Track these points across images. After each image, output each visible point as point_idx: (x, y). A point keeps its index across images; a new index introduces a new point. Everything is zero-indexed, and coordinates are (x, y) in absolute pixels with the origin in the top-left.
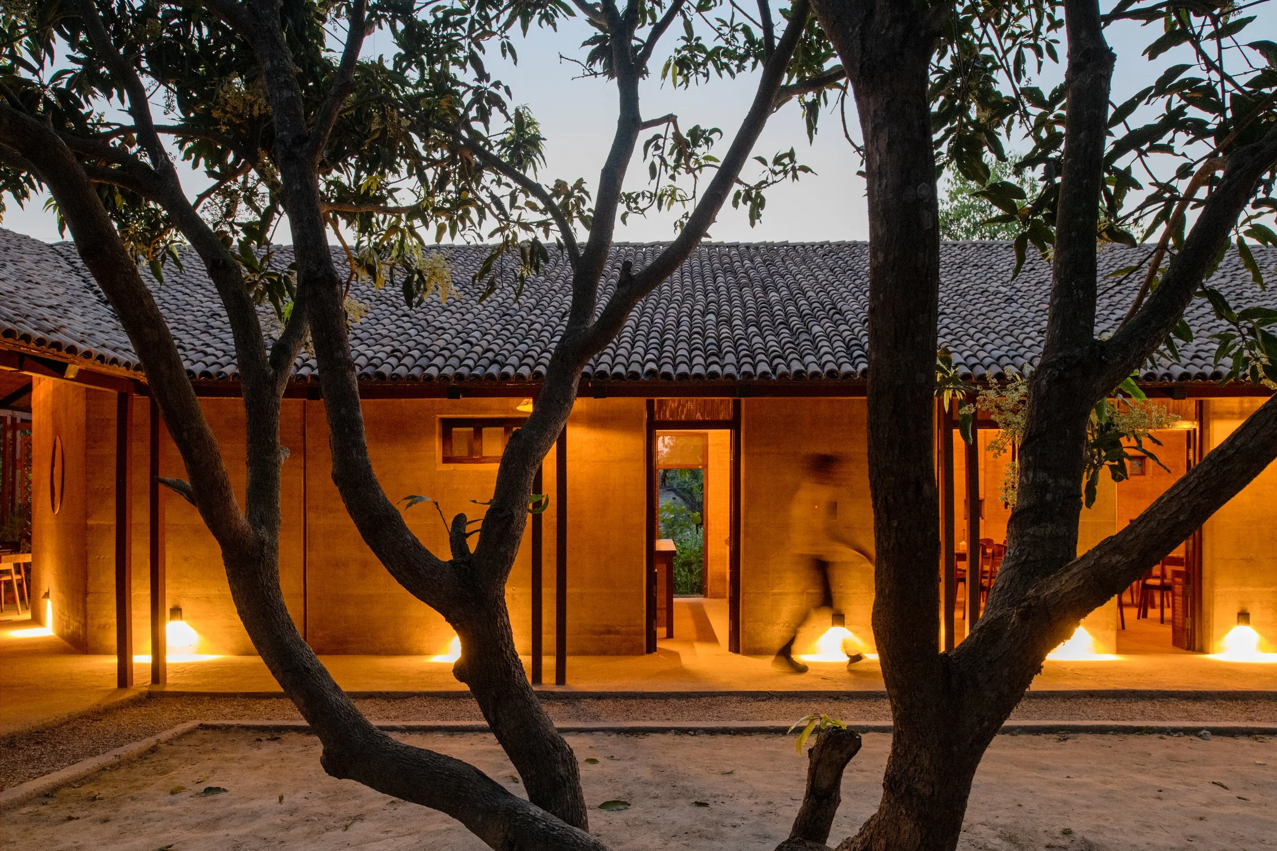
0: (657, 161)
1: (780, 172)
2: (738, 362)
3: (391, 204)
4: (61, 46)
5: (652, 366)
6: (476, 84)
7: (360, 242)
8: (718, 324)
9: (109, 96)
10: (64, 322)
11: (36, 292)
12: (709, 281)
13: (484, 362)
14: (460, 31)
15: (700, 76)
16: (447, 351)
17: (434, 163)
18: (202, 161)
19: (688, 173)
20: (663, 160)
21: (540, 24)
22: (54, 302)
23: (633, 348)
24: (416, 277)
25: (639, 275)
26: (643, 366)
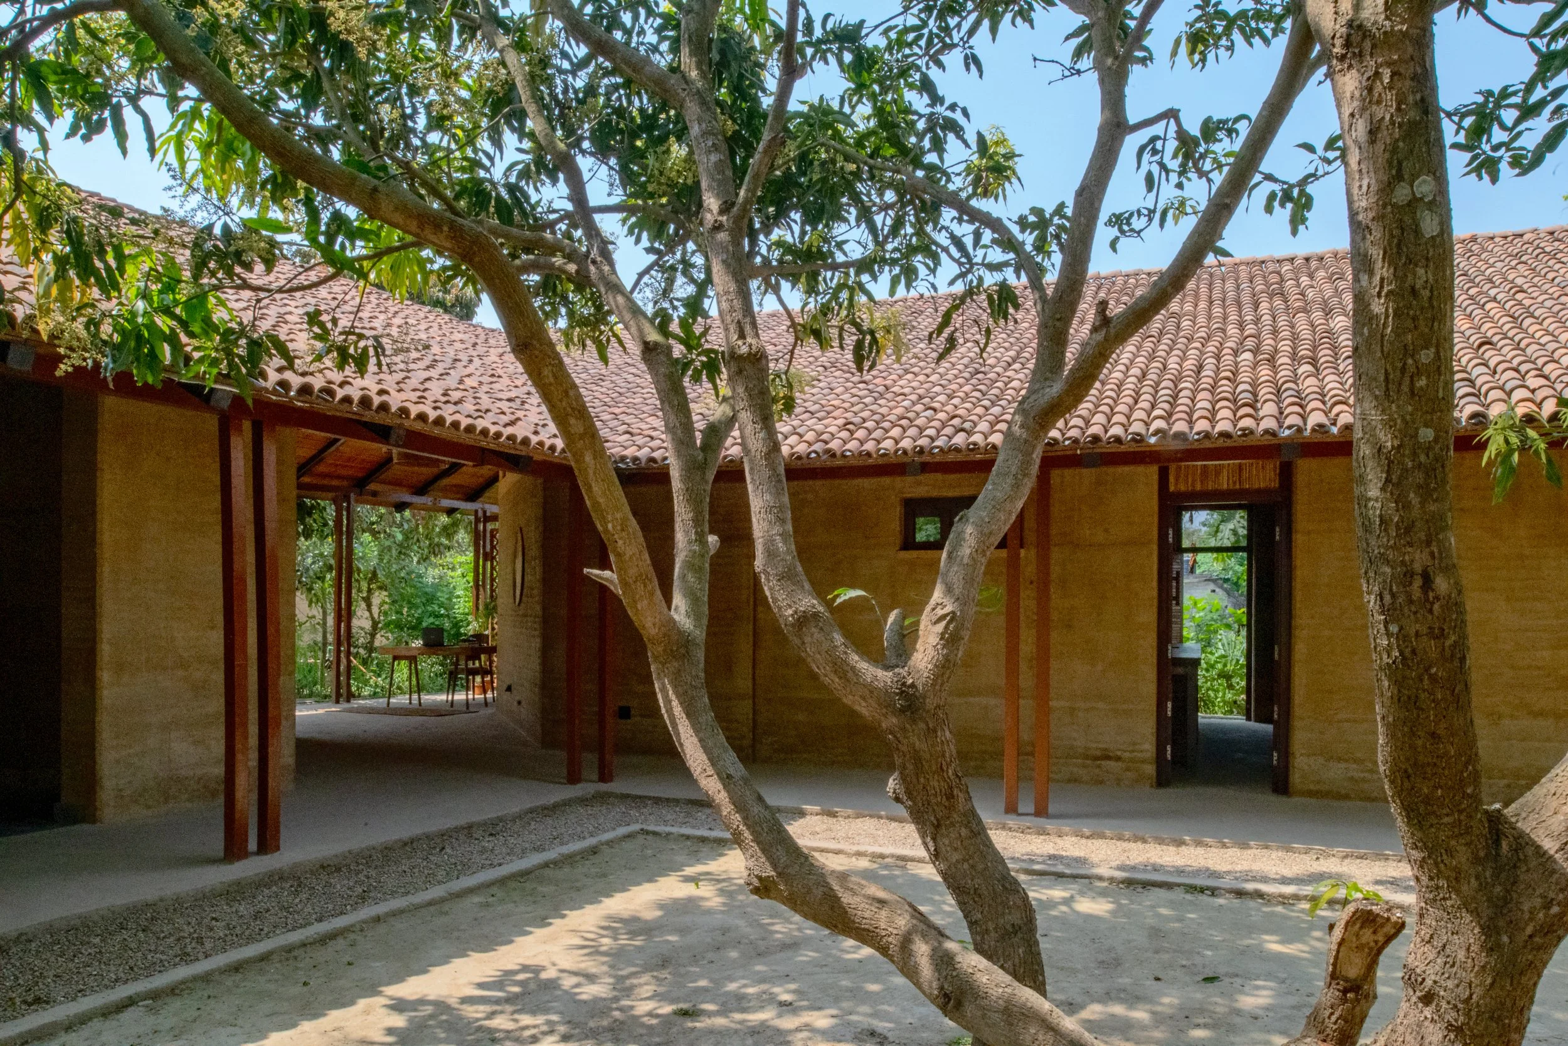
0: (1155, 169)
1: (1336, 159)
2: (1281, 413)
3: (840, 258)
4: (510, 138)
5: (1159, 424)
6: (928, 110)
7: (806, 304)
8: (1256, 365)
9: (555, 181)
10: (520, 414)
11: (496, 386)
12: (1247, 308)
13: (948, 431)
14: (916, 50)
15: (1222, 52)
16: (906, 420)
17: (885, 207)
18: (645, 235)
19: (1200, 177)
20: (1162, 166)
21: (1013, 23)
22: (512, 395)
23: (1136, 402)
24: (868, 337)
25: (1118, 316)
26: (1147, 424)
